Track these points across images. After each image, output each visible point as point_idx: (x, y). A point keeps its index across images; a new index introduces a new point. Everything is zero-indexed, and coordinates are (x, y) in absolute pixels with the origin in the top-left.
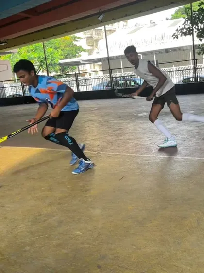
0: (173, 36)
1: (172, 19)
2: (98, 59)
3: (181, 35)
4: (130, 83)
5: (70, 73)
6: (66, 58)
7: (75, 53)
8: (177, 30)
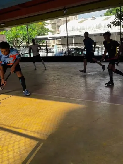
0: (108, 26)
1: (104, 16)
2: (59, 37)
3: (113, 26)
4: (79, 53)
5: (41, 45)
6: (39, 35)
7: (44, 33)
8: (111, 22)
